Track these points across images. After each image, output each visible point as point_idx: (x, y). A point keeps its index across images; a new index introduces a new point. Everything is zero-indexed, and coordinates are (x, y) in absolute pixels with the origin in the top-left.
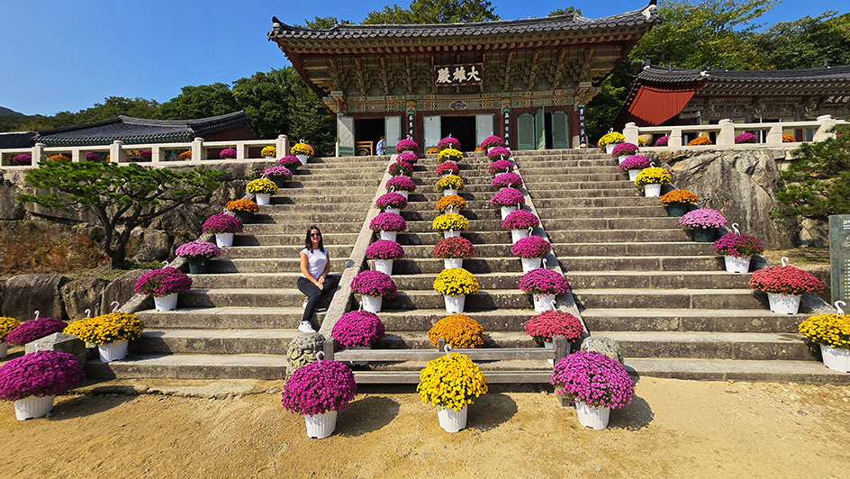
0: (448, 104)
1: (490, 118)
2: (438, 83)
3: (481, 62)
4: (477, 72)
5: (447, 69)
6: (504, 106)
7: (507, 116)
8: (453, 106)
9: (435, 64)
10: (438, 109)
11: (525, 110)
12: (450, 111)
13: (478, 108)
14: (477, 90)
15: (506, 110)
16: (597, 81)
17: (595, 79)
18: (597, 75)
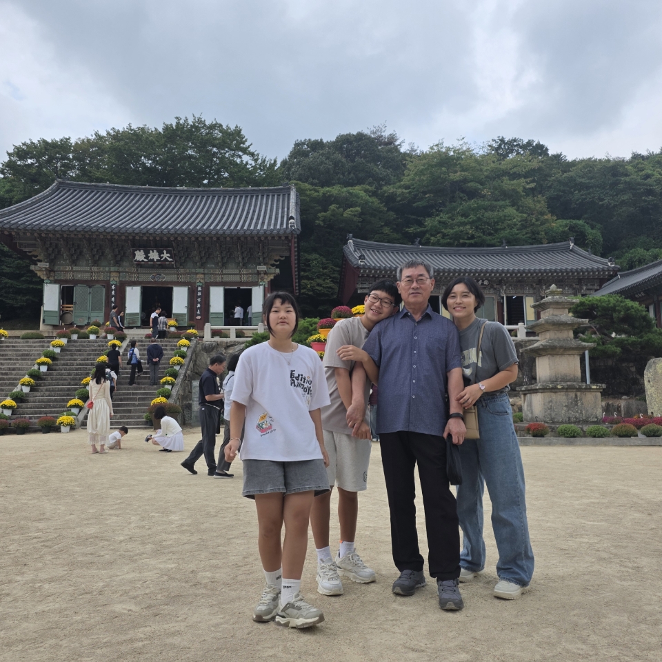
1: (185, 289)
2: (136, 261)
3: (171, 248)
4: (168, 255)
6: (198, 280)
7: (200, 289)
8: (153, 278)
9: (131, 247)
10: (138, 280)
11: (216, 284)
12: (150, 282)
13: (176, 280)
14: (171, 267)
15: (198, 284)
16: (278, 263)
17: (276, 261)
18: (278, 258)
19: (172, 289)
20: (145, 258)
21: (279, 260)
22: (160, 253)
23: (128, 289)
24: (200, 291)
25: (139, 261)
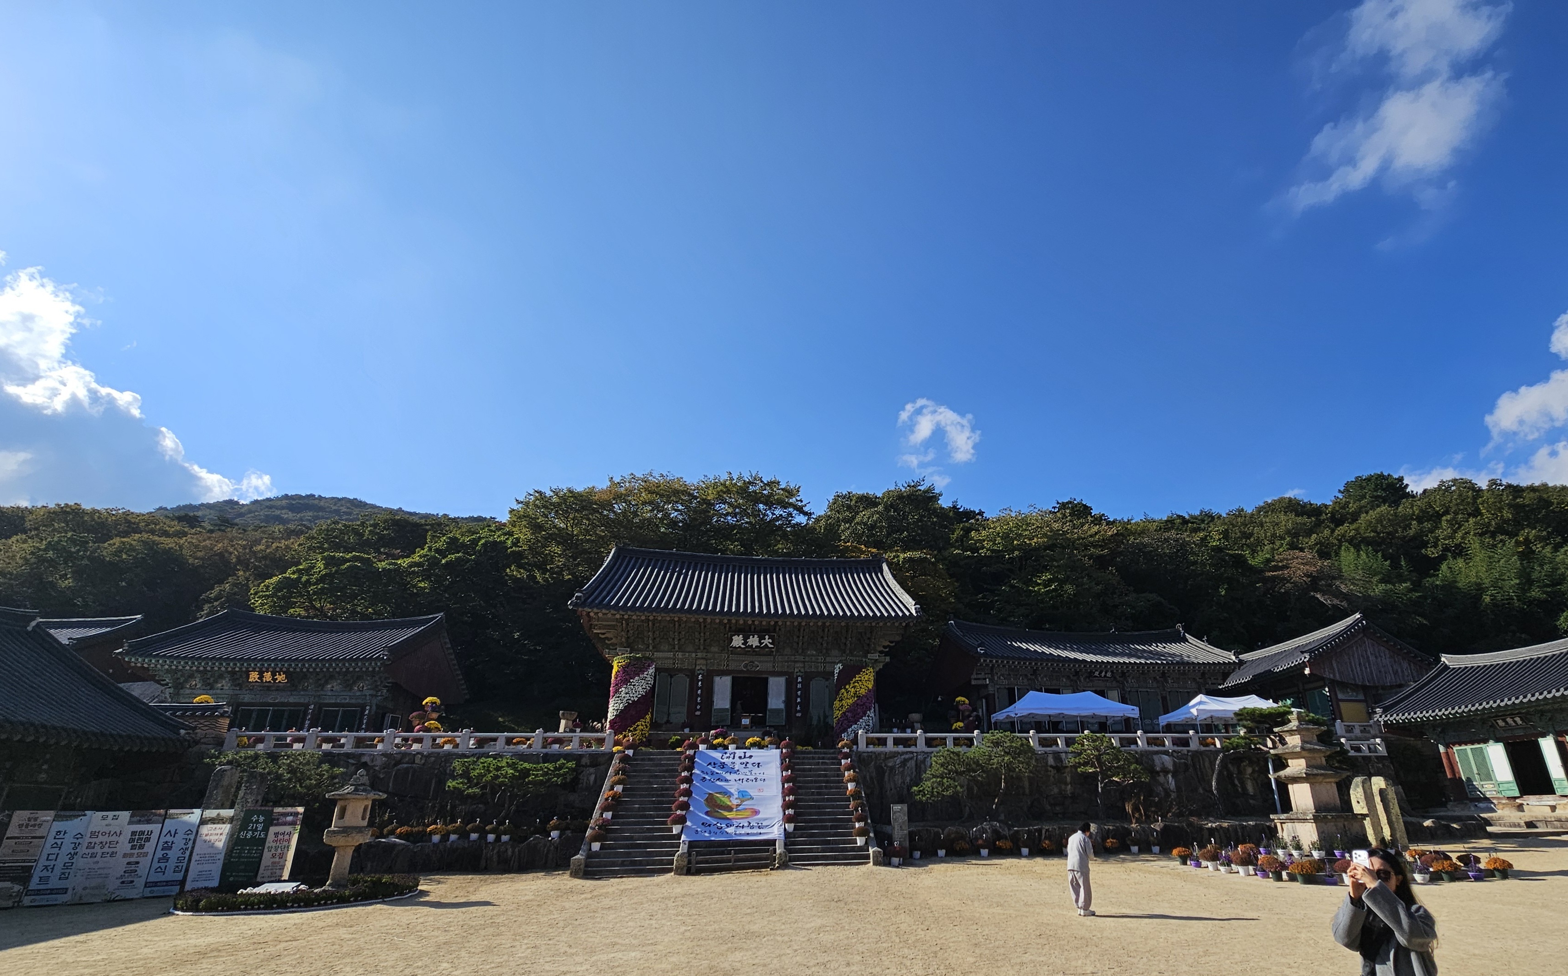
0: (740, 664)
1: (782, 680)
2: (731, 647)
3: (775, 632)
4: (770, 641)
5: (741, 636)
6: (798, 668)
7: (800, 680)
8: (746, 666)
9: (729, 631)
10: (730, 668)
11: (819, 674)
12: (741, 671)
13: (771, 669)
14: (770, 653)
15: (798, 674)
16: (887, 650)
17: (885, 647)
18: (887, 643)
19: (767, 679)
20: (743, 644)
21: (888, 646)
22: (761, 638)
23: (717, 679)
24: (800, 682)
25: (735, 647)
